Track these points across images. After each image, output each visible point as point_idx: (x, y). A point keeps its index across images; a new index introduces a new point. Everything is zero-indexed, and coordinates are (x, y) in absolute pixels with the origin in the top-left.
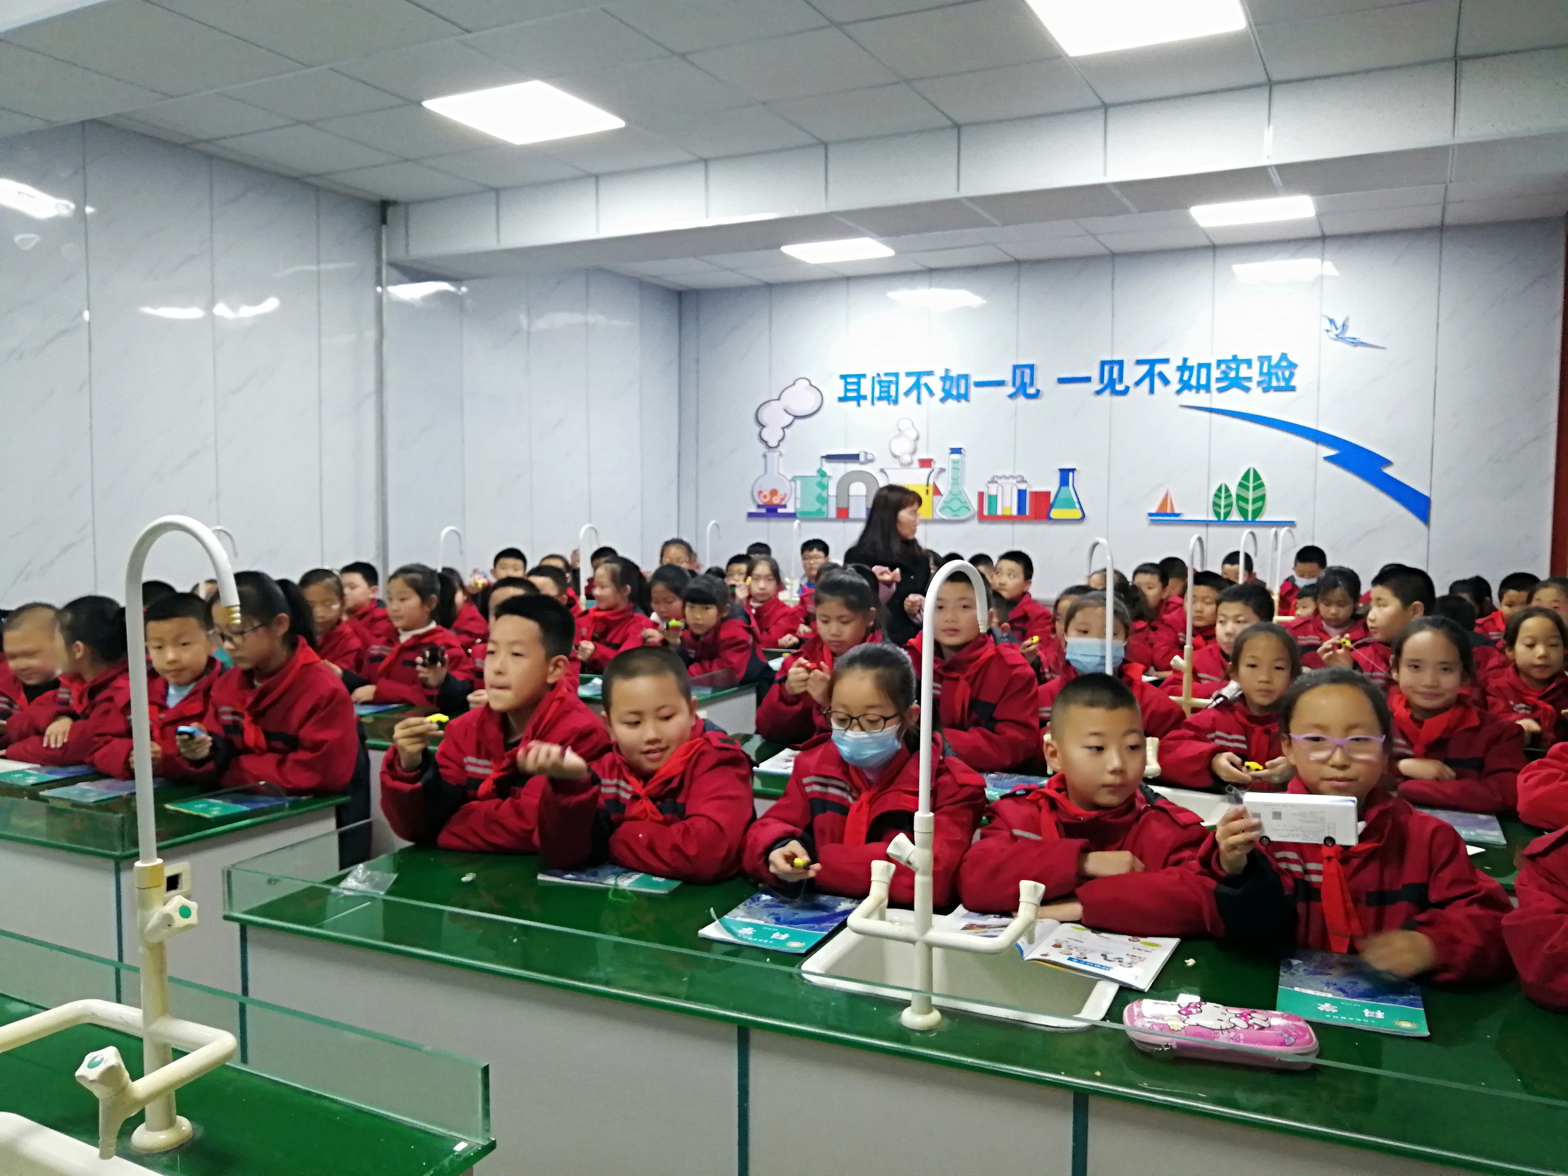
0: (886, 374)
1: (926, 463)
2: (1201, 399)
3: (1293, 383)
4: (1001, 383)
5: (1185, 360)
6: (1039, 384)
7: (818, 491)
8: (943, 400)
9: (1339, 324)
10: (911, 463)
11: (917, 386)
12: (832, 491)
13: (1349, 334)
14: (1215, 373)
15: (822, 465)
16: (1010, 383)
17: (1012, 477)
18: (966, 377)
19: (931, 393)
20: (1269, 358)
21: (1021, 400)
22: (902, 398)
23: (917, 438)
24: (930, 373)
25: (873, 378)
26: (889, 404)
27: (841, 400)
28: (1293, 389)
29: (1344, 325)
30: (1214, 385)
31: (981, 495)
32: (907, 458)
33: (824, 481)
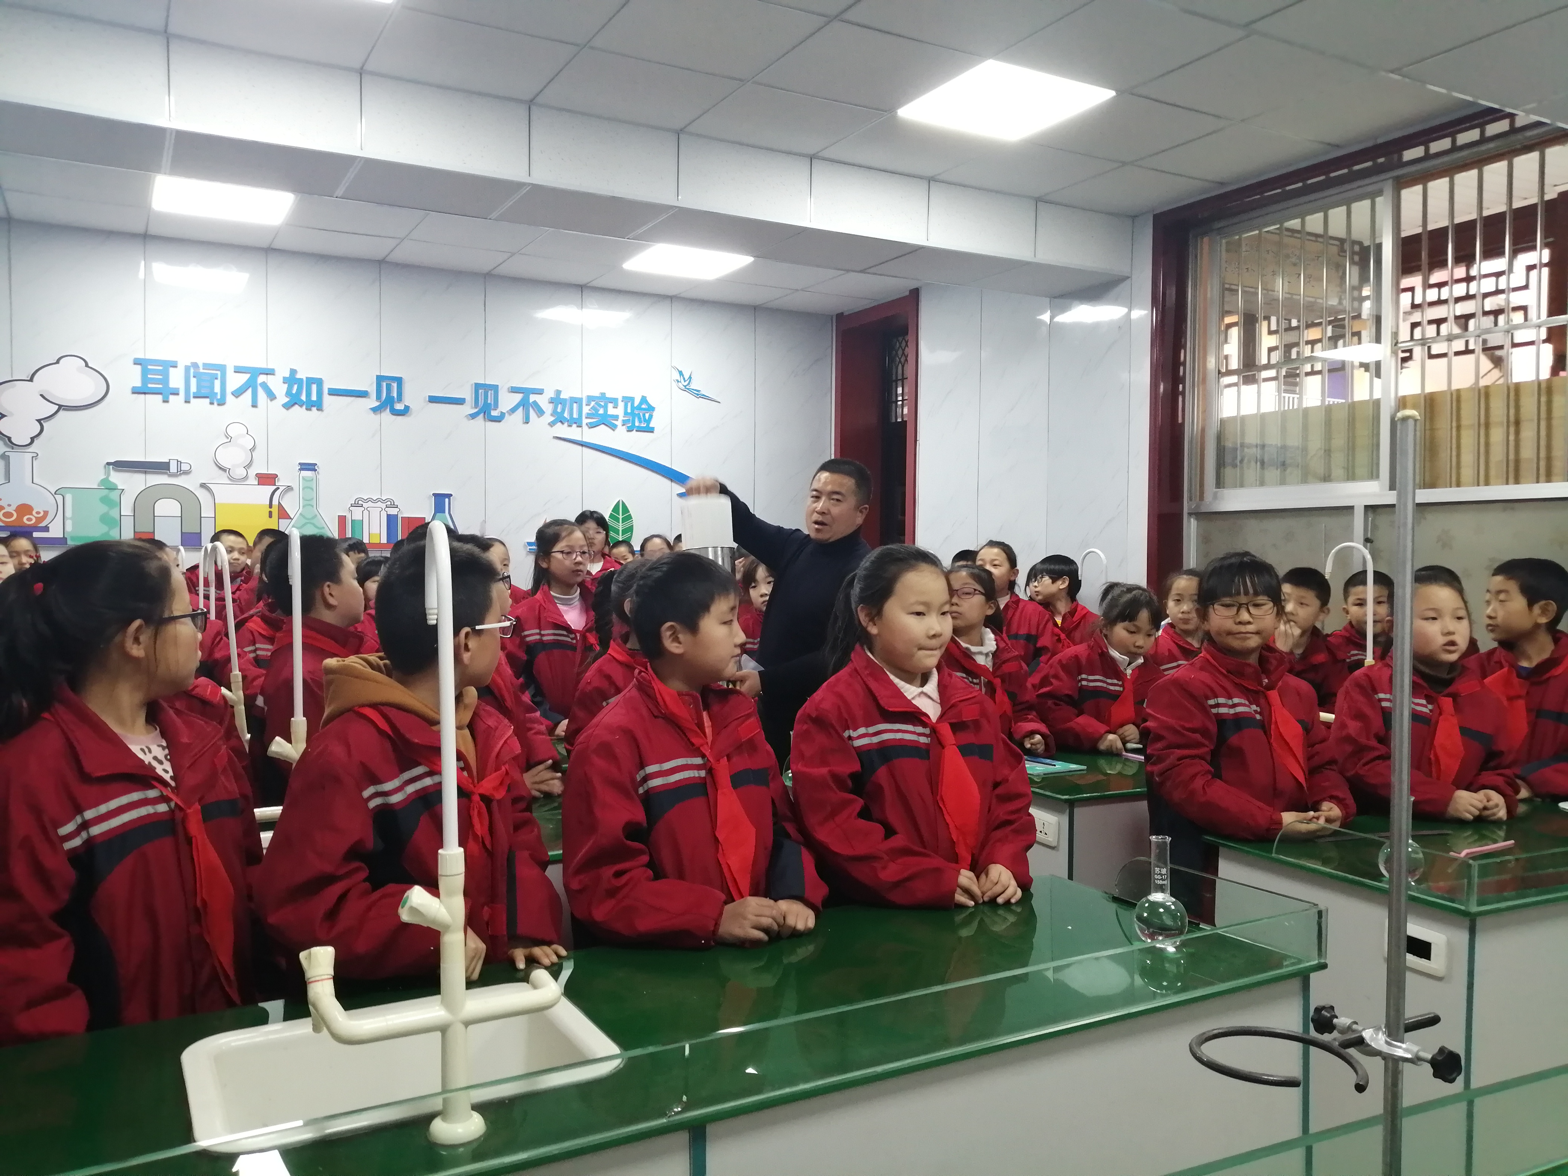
0: (206, 366)
1: (266, 479)
2: (574, 433)
3: (651, 425)
4: (363, 394)
5: (558, 392)
6: (408, 400)
7: (104, 509)
8: (287, 406)
9: (687, 377)
10: (246, 478)
11: (251, 385)
12: (127, 510)
13: (693, 386)
14: (586, 410)
15: (109, 475)
16: (374, 395)
17: (379, 500)
18: (319, 382)
19: (272, 396)
20: (632, 399)
21: (386, 415)
22: (230, 398)
23: (253, 449)
24: (270, 372)
25: (187, 369)
26: (212, 403)
27: (136, 391)
28: (651, 431)
29: (690, 377)
30: (585, 421)
31: (342, 520)
32: (240, 472)
33: (114, 495)
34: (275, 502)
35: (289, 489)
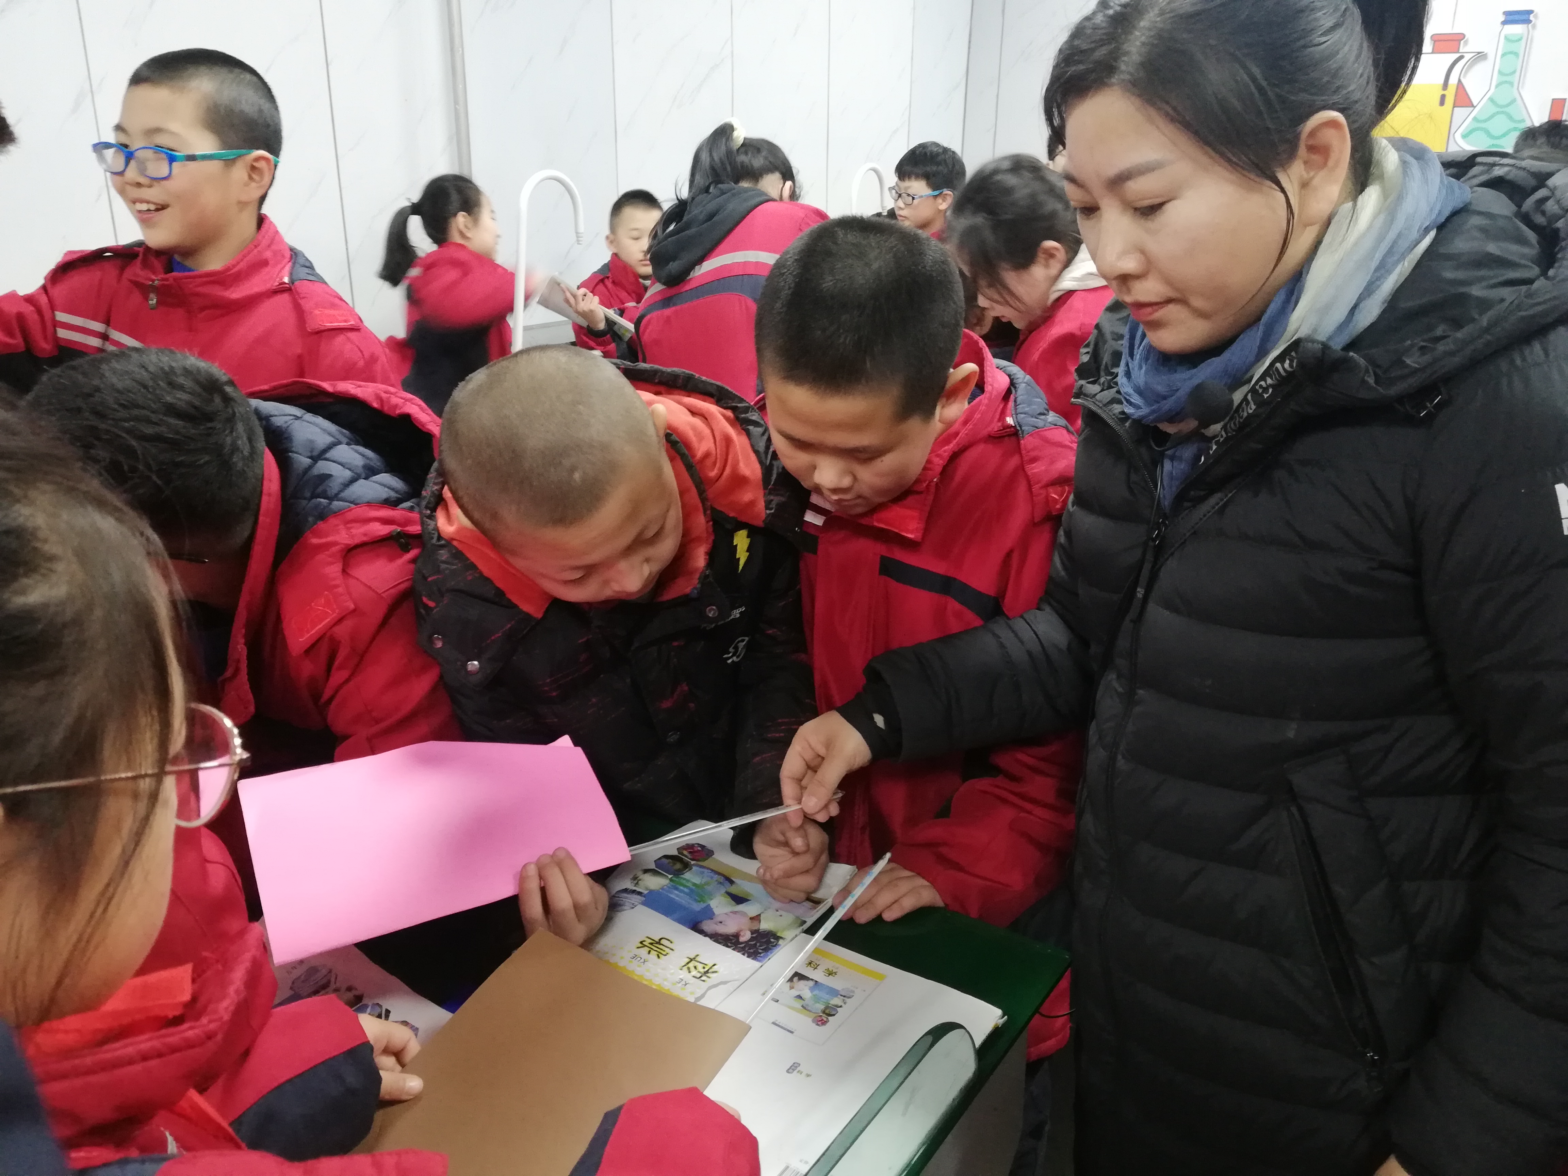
1: (1448, 43)
31: (1558, 105)
34: (1453, 80)
35: (1480, 56)
